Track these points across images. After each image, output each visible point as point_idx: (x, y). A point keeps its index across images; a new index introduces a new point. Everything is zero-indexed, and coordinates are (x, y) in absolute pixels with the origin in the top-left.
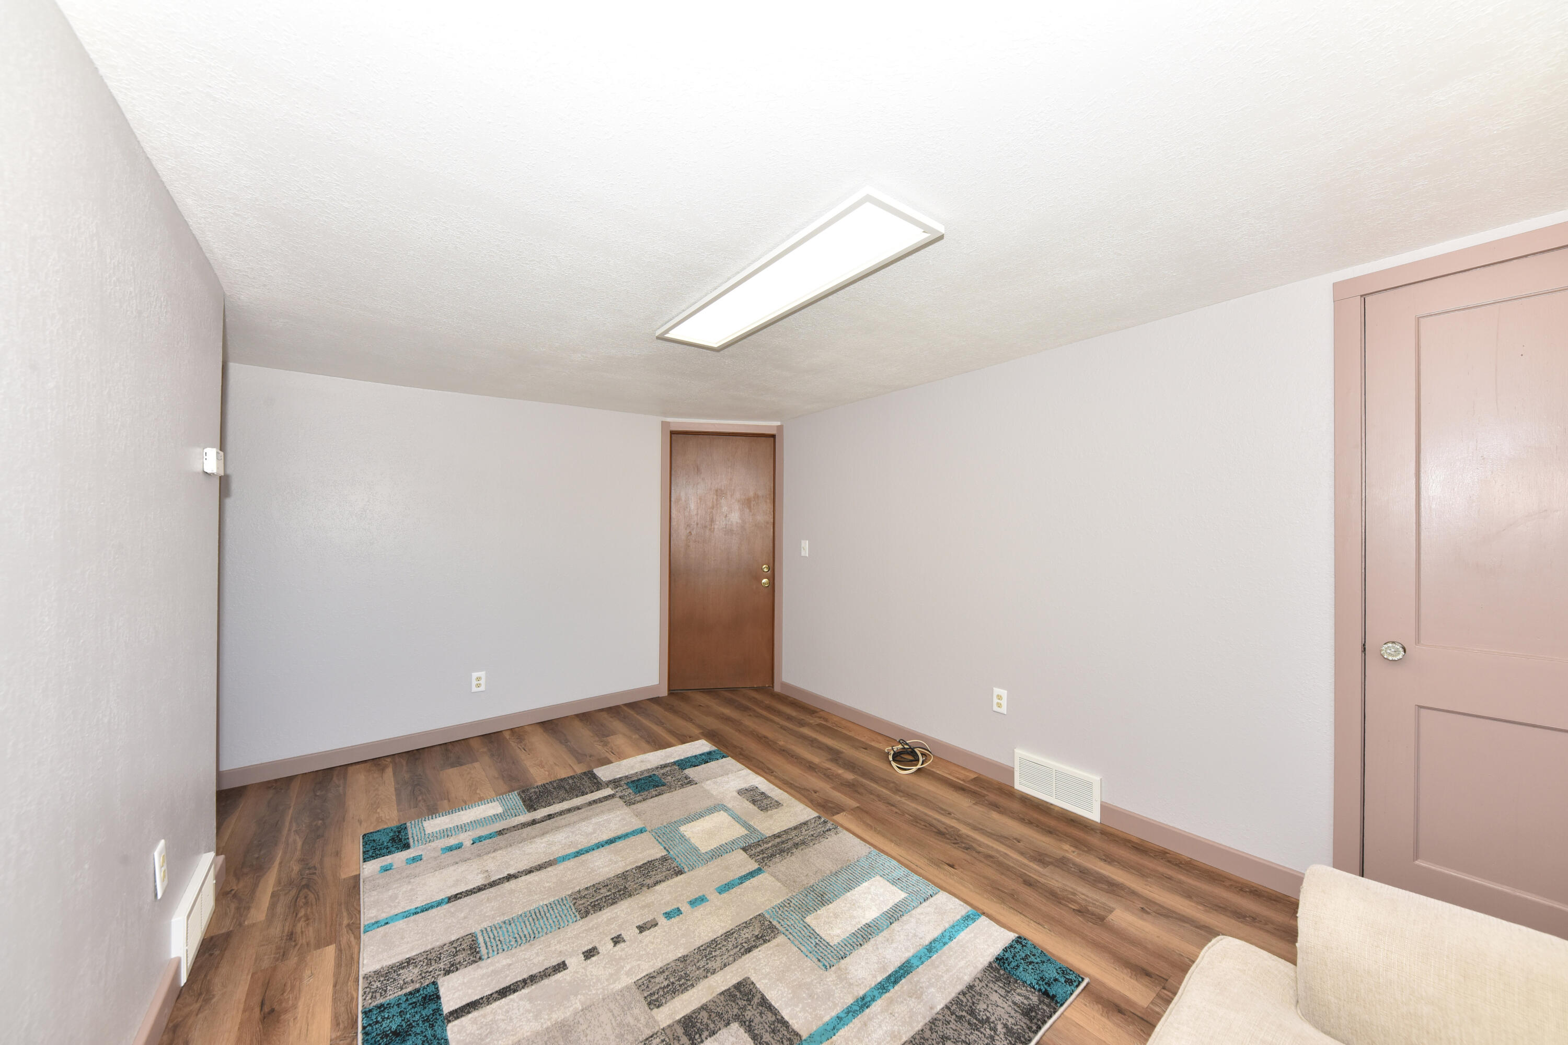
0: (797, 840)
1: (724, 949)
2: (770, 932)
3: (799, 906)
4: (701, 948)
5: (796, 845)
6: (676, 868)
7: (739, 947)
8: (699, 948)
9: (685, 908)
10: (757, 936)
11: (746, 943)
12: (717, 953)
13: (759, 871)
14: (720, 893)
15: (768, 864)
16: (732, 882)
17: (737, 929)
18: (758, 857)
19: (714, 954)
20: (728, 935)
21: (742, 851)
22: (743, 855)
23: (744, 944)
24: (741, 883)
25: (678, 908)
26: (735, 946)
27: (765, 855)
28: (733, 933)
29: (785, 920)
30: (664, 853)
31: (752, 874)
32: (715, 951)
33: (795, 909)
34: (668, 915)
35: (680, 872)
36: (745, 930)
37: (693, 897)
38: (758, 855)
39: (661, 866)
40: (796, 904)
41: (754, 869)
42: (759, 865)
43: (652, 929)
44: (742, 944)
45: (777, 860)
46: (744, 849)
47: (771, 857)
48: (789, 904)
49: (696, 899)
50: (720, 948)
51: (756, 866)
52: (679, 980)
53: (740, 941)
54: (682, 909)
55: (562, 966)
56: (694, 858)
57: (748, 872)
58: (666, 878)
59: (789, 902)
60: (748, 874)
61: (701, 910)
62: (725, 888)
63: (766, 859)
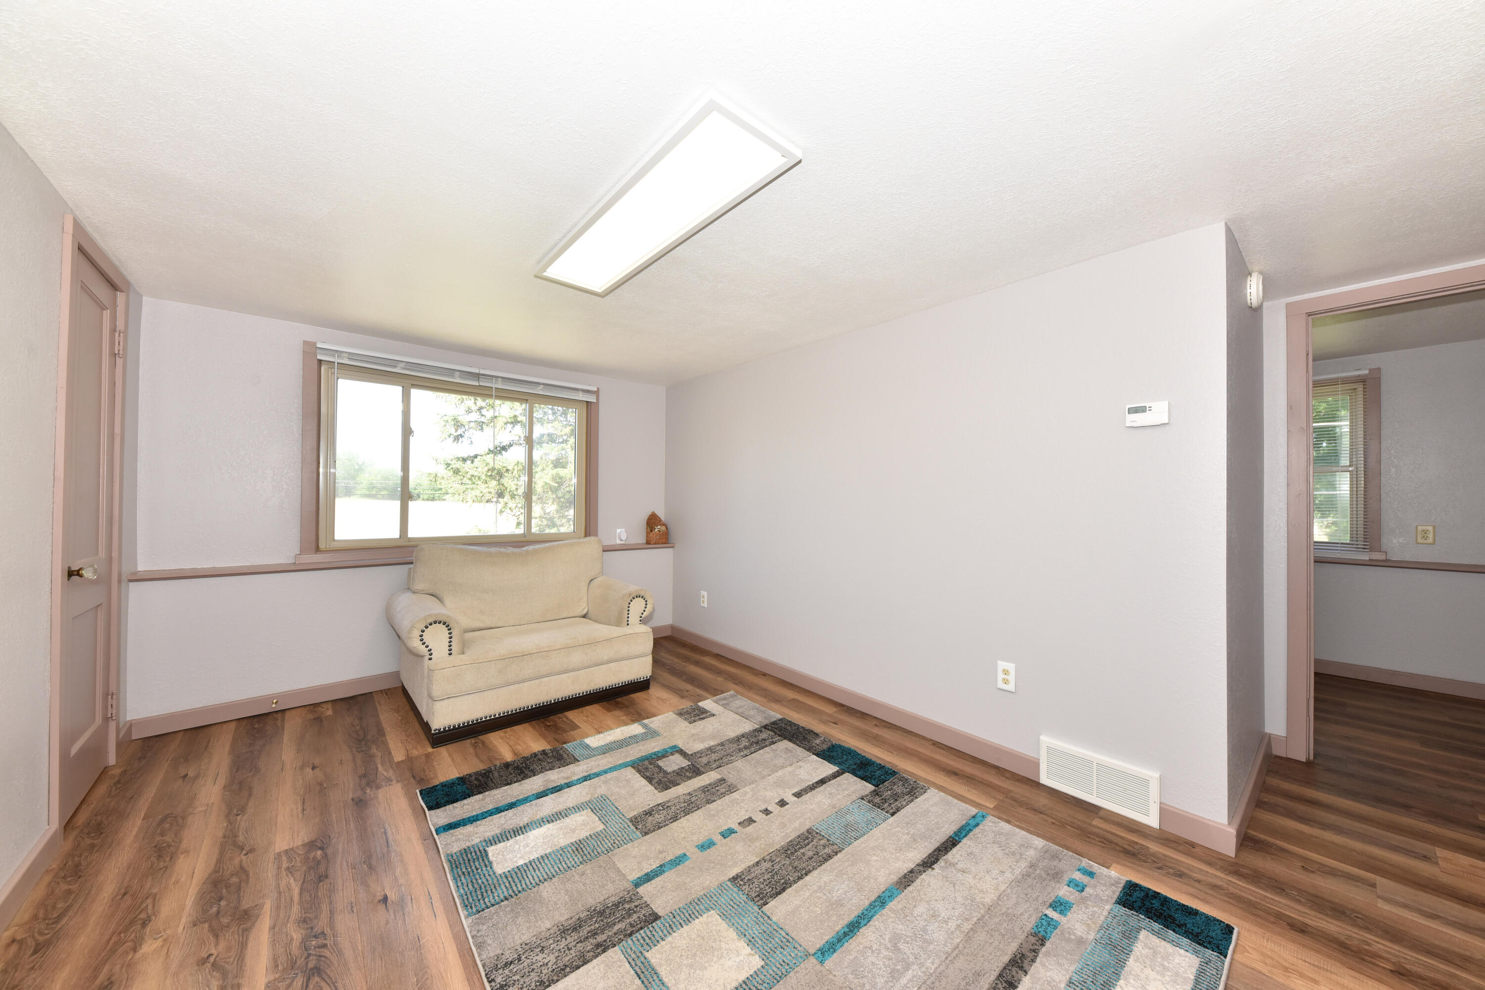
0: (572, 939)
1: (678, 807)
2: (639, 818)
3: (605, 839)
4: (696, 808)
5: (576, 927)
6: (742, 883)
7: (665, 807)
8: (699, 809)
9: (717, 838)
10: (651, 815)
11: (660, 810)
12: (683, 805)
13: (637, 884)
14: (685, 855)
15: (626, 893)
16: (672, 867)
17: (667, 822)
18: (636, 904)
19: (686, 804)
20: (675, 819)
21: (660, 913)
22: (659, 907)
23: (662, 809)
24: (661, 866)
25: (725, 838)
26: (669, 808)
27: (627, 906)
28: (671, 819)
29: (622, 827)
30: (765, 908)
31: (648, 878)
32: (685, 806)
33: (611, 837)
34: (731, 831)
35: (734, 879)
36: (660, 821)
37: (713, 849)
38: (636, 907)
39: (762, 886)
40: (607, 841)
41: (645, 885)
42: (637, 893)
43: (742, 820)
44: (664, 809)
45: (613, 899)
46: (656, 917)
47: (619, 903)
48: (614, 843)
49: (709, 847)
50: (681, 808)
51: (641, 890)
52: (708, 790)
53: (665, 812)
54: (720, 837)
55: (798, 795)
56: (722, 900)
57: (653, 882)
58: (749, 869)
59: (615, 845)
60: (653, 878)
61: (701, 838)
62: (679, 860)
63: (627, 899)
